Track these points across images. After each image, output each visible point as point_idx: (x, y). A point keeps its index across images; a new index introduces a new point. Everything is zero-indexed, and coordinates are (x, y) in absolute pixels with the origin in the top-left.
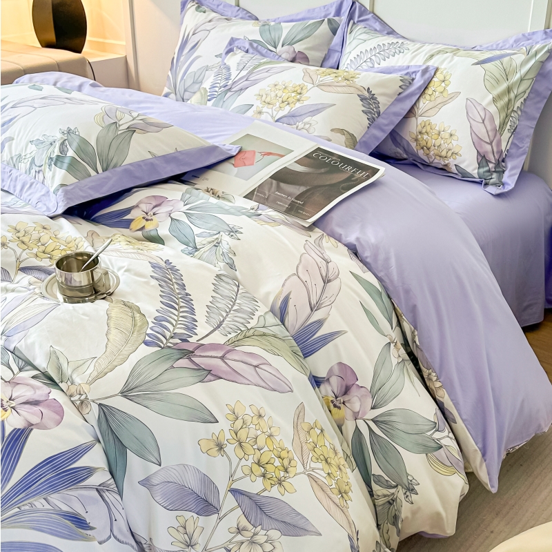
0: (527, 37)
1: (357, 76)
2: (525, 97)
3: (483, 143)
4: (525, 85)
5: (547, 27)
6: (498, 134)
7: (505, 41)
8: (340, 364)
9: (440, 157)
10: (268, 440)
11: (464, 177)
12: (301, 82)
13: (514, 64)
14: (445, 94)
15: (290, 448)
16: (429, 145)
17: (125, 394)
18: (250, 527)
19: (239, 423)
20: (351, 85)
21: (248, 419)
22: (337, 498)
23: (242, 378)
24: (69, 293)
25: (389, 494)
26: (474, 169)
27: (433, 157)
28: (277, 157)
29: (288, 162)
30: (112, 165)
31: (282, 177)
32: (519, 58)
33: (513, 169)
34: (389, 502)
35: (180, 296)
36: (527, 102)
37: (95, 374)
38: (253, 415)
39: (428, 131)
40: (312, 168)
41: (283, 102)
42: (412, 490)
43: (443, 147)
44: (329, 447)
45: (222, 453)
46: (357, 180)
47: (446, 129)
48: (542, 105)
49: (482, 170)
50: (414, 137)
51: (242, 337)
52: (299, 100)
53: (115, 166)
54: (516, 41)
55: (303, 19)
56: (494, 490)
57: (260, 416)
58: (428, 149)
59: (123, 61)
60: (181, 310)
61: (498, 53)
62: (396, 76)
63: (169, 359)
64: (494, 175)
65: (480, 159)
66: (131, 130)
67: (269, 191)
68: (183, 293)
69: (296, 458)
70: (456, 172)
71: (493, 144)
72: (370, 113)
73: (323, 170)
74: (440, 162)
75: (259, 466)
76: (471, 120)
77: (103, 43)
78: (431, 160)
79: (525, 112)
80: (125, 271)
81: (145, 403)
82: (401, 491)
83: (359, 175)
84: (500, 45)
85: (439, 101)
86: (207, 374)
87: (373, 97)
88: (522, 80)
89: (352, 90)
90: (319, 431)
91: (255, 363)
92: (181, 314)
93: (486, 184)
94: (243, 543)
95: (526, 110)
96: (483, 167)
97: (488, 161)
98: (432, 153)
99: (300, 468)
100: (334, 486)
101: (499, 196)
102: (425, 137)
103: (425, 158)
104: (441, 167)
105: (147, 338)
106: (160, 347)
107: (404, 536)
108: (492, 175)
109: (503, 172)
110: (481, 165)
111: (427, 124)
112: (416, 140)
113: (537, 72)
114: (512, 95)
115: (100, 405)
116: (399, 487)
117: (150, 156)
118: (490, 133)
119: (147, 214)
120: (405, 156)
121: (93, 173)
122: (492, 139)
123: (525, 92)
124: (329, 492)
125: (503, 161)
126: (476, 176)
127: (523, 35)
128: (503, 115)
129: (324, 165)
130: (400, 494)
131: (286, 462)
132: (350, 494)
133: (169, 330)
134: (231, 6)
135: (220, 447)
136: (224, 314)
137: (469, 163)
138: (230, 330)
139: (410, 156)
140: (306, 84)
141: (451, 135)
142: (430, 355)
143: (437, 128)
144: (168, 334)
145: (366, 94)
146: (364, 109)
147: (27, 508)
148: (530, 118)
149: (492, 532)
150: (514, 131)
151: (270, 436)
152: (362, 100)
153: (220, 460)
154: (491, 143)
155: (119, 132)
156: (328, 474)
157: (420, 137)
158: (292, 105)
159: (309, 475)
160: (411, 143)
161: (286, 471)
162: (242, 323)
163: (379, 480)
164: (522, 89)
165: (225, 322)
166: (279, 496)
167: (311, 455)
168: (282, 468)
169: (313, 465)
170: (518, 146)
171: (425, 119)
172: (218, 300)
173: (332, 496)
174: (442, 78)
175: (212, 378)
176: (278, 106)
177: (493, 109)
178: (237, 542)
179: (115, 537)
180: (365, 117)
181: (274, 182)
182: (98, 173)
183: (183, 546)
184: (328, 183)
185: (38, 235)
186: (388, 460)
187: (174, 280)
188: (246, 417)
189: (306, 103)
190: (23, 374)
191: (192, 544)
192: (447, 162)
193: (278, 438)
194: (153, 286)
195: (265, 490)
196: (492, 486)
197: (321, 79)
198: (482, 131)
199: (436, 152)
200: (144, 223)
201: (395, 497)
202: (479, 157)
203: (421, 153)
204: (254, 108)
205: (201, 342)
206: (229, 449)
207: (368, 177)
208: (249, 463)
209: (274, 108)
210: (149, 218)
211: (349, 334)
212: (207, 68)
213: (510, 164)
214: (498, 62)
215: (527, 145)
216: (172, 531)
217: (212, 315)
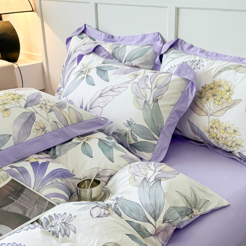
16: (218, 137)
171: (215, 118)
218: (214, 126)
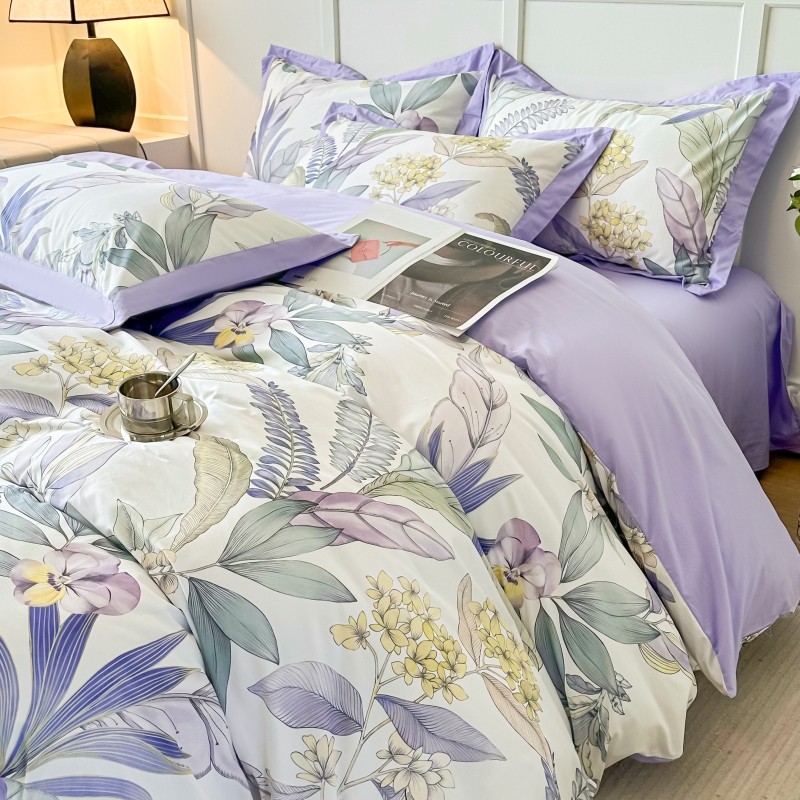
0: (734, 87)
1: (508, 143)
2: (735, 165)
3: (681, 227)
4: (735, 149)
5: (760, 71)
6: (701, 214)
7: (705, 93)
8: (516, 520)
9: (623, 248)
10: (426, 625)
11: (656, 274)
12: (432, 154)
13: (719, 122)
14: (626, 164)
15: (456, 637)
16: (607, 233)
17: (226, 563)
18: (407, 749)
19: (386, 602)
20: (500, 155)
21: (398, 597)
22: (523, 707)
23: (385, 540)
24: (138, 429)
25: (590, 701)
26: (670, 263)
27: (613, 249)
28: (410, 247)
29: (425, 253)
30: (187, 260)
31: (418, 273)
32: (726, 113)
33: (722, 260)
34: (590, 713)
35: (292, 429)
36: (738, 171)
37: (182, 536)
38: (403, 591)
39: (605, 214)
40: (458, 259)
41: (408, 180)
42: (623, 695)
43: (626, 235)
44: (506, 637)
45: (364, 644)
46: (521, 273)
47: (630, 211)
48: (758, 176)
49: (680, 264)
50: (586, 223)
51: (381, 484)
52: (430, 177)
53: (191, 262)
54: (719, 92)
55: (428, 76)
56: (733, 694)
57: (413, 592)
58: (606, 238)
59: (185, 142)
60: (296, 448)
61: (696, 107)
62: (561, 142)
63: (284, 513)
64: (698, 271)
65: (678, 248)
66: (211, 215)
67: (402, 291)
68: (296, 425)
69: (464, 651)
70: (645, 268)
71: (695, 228)
72: (527, 192)
73: (473, 263)
74: (621, 256)
75: (416, 662)
76: (664, 198)
77: (157, 120)
78: (610, 254)
79: (736, 185)
80: (215, 397)
81: (255, 575)
82: (606, 697)
83: (523, 267)
84: (698, 99)
85: (618, 173)
86: (337, 534)
87: (530, 171)
88: (730, 142)
89: (502, 162)
90: (491, 614)
91: (402, 519)
92: (296, 454)
93: (687, 283)
94: (398, 772)
95: (736, 182)
96: (682, 260)
97: (688, 252)
98: (611, 243)
99: (471, 665)
100: (517, 690)
101: (705, 297)
102: (601, 222)
103: (602, 251)
104: (623, 262)
105: (252, 486)
106: (271, 497)
107: (612, 762)
108: (694, 270)
109: (710, 265)
110: (679, 257)
111: (604, 205)
112: (589, 227)
113: (750, 131)
114: (718, 163)
115: (191, 579)
116: (604, 691)
117: (238, 249)
118: (690, 215)
119: (237, 324)
120: (574, 250)
121: (161, 271)
122: (692, 221)
123: (735, 158)
124: (512, 698)
125: (708, 251)
126: (673, 272)
127: (728, 84)
128: (707, 190)
129: (473, 255)
130: (606, 701)
131: (452, 657)
132: (539, 701)
133: (281, 475)
134: (330, 63)
135: (361, 636)
136: (355, 454)
137: (663, 255)
138: (365, 475)
139: (581, 249)
140: (439, 156)
141: (637, 218)
142: (635, 507)
143: (617, 210)
144: (280, 481)
145: (521, 167)
146: (518, 186)
147: (93, 727)
148: (742, 193)
149: (730, 753)
150: (722, 211)
151: (428, 620)
152: (515, 175)
153: (361, 655)
154: (691, 228)
155: (195, 217)
156: (509, 673)
157: (594, 222)
158: (421, 184)
159: (484, 675)
160: (582, 232)
161: (452, 668)
162: (380, 466)
163: (575, 683)
164: (730, 154)
165: (357, 464)
166: (444, 705)
167: (484, 647)
168: (447, 665)
169: (488, 661)
170: (727, 230)
171: (601, 198)
172: (345, 434)
173: (516, 703)
174: (622, 143)
175: (345, 540)
176: (402, 185)
177: (693, 182)
178: (390, 772)
179: (217, 769)
180: (520, 198)
181: (408, 279)
182: (168, 270)
183: (313, 779)
184: (482, 278)
185: (91, 353)
186: (587, 653)
187: (283, 409)
188: (395, 594)
189: (439, 181)
190: (79, 540)
191: (326, 775)
192: (632, 255)
193: (438, 623)
194: (254, 417)
195: (424, 696)
196: (729, 688)
197: (459, 149)
198: (678, 212)
199: (617, 241)
200: (233, 337)
201: (599, 705)
202: (676, 246)
203: (596, 245)
204: (369, 190)
205: (325, 491)
206: (374, 638)
207: (536, 270)
208: (401, 658)
209: (397, 189)
210: (241, 330)
211: (526, 480)
212: (301, 144)
213: (718, 255)
214: (696, 120)
215: (739, 229)
216: (298, 758)
217: (338, 454)
218: (599, 214)
